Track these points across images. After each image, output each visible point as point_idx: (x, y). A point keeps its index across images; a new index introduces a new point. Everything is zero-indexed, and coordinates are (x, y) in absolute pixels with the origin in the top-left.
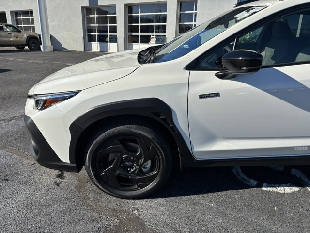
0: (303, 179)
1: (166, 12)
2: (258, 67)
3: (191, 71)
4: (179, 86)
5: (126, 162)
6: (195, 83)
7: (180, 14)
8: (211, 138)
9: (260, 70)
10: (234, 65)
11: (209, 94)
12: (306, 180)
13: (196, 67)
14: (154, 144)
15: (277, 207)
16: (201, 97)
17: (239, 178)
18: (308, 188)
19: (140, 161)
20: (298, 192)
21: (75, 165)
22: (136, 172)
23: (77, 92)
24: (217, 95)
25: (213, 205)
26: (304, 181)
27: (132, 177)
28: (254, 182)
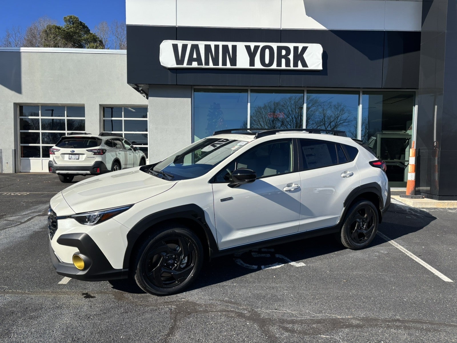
0: (285, 258)
1: (84, 117)
2: (254, 179)
3: (213, 184)
4: (207, 194)
5: (169, 260)
6: (216, 192)
7: (104, 120)
8: (229, 230)
9: (256, 180)
10: (237, 178)
11: (226, 198)
12: (286, 258)
13: (215, 181)
14: (192, 240)
15: (275, 275)
16: (223, 200)
17: (244, 266)
18: (290, 263)
19: (181, 257)
20: (284, 266)
21: (127, 270)
22: (177, 268)
23: (131, 206)
24: (230, 198)
25: (235, 284)
26: (285, 260)
27: (174, 273)
28: (255, 267)
